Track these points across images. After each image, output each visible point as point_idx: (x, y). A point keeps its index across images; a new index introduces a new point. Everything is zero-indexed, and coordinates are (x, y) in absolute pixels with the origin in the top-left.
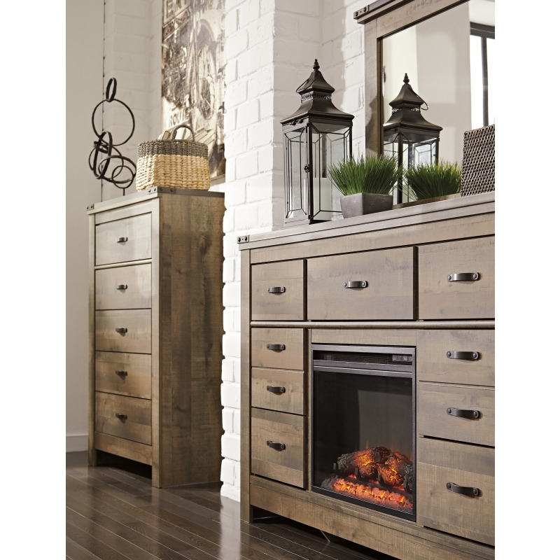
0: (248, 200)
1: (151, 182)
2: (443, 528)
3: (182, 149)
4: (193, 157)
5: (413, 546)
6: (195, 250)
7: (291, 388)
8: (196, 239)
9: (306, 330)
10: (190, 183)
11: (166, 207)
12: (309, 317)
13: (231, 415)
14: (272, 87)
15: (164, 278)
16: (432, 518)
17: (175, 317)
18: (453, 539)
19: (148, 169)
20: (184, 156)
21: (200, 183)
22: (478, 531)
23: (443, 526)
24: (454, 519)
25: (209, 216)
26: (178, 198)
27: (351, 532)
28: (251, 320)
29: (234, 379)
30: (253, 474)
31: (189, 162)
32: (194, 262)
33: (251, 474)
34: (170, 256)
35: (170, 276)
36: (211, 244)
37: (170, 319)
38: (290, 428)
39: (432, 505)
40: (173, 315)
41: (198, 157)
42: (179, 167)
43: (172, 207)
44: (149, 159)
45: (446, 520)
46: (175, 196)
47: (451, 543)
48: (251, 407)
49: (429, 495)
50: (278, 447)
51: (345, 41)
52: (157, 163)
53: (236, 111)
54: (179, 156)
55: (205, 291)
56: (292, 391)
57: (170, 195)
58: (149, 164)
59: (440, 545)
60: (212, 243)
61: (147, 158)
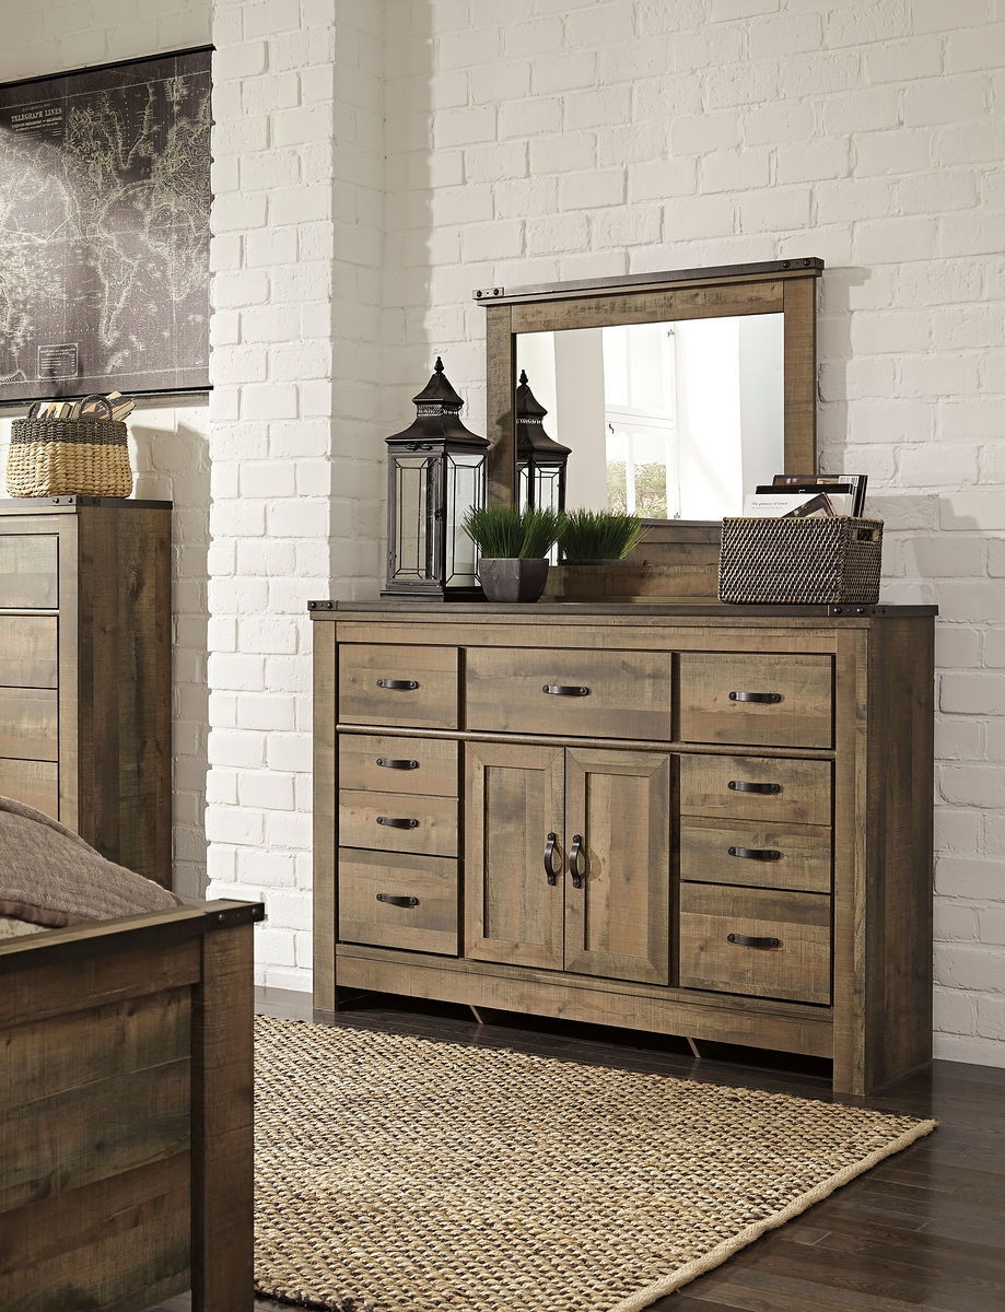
0: (270, 533)
1: (44, 487)
2: (721, 987)
3: (94, 434)
4: (111, 446)
5: (670, 1013)
6: (124, 593)
7: (430, 820)
8: (125, 577)
9: (461, 743)
10: (106, 488)
11: (87, 528)
12: (469, 726)
13: (233, 856)
14: (329, 374)
15: (84, 641)
16: (702, 978)
17: (99, 701)
18: (737, 999)
19: (38, 465)
20: (97, 446)
21: (119, 487)
22: (776, 987)
23: (720, 985)
24: (739, 975)
25: (141, 540)
26: (101, 511)
27: (556, 1006)
28: (337, 722)
29: (238, 800)
30: (340, 942)
31: (104, 454)
32: (123, 614)
33: (337, 941)
34: (93, 606)
35: (92, 638)
36: (144, 584)
37: (92, 705)
38: (430, 875)
39: (702, 961)
40: (97, 700)
41: (117, 446)
42: (89, 462)
43: (95, 529)
44: (40, 448)
45: (725, 978)
46: (98, 509)
47: (735, 1004)
48: (337, 846)
49: (697, 951)
50: (403, 902)
51: (430, 314)
52: (53, 456)
53: (240, 391)
54: (89, 445)
55: (137, 658)
56: (433, 825)
57: (92, 508)
58: (39, 457)
59: (716, 1008)
60: (147, 581)
61: (36, 446)
